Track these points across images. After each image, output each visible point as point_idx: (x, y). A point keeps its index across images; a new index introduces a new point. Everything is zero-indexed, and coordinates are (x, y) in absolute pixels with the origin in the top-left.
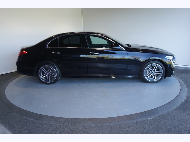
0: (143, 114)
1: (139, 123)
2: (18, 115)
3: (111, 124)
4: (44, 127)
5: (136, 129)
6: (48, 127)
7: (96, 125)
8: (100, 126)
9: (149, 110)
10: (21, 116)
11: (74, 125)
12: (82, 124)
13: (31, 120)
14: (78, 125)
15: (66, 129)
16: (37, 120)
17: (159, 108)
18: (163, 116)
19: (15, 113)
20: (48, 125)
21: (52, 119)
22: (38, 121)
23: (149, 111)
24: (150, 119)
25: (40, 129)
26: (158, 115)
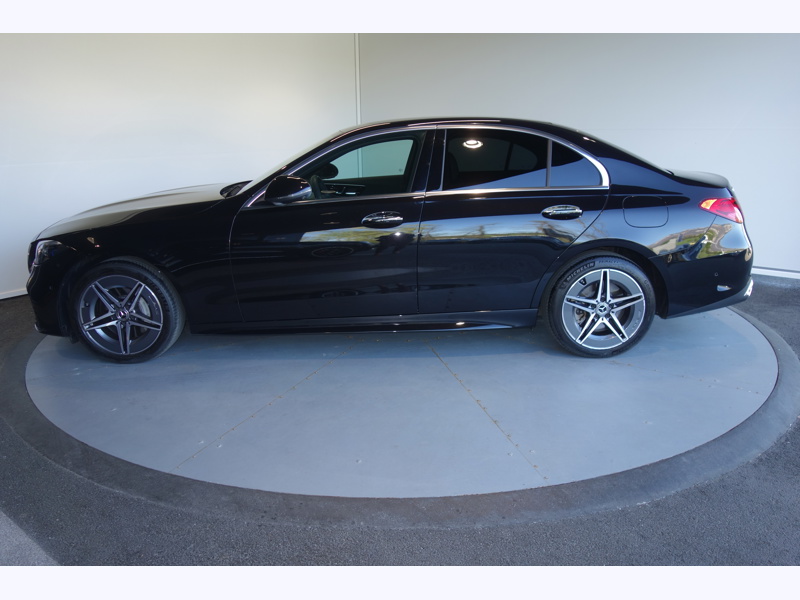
0: (615, 483)
1: (600, 524)
2: (79, 476)
3: (479, 526)
4: (189, 532)
5: (588, 547)
6: (207, 531)
7: (413, 528)
8: (430, 531)
9: (641, 468)
10: (92, 479)
11: (317, 524)
12: (353, 523)
13: (132, 499)
14: (335, 527)
15: (284, 544)
16: (158, 498)
17: (684, 459)
18: (703, 491)
19: (65, 466)
20: (208, 522)
21: (223, 498)
22: (162, 504)
23: (641, 471)
24: (644, 506)
25: (173, 541)
26: (679, 490)
